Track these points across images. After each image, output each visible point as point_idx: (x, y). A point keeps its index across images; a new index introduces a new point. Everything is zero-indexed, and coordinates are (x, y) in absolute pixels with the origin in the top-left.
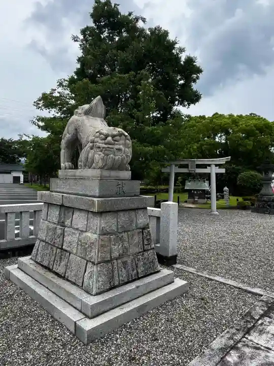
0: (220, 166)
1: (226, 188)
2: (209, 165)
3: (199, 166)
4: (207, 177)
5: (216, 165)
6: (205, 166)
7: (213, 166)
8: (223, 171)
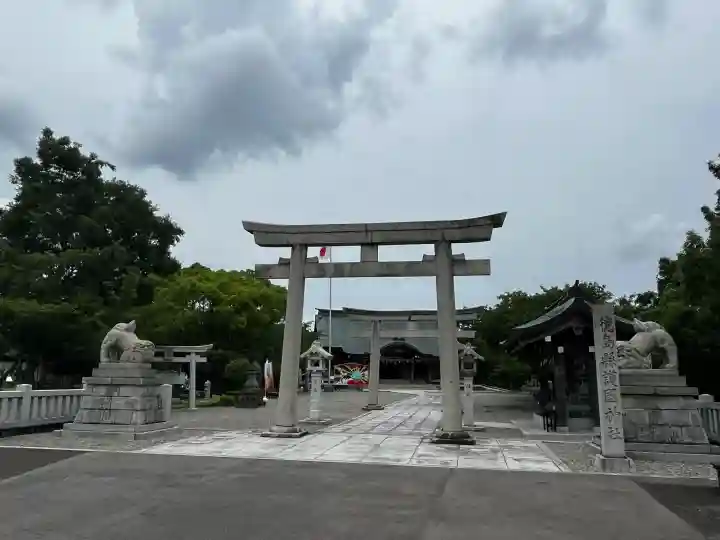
0: (202, 355)
1: (208, 382)
2: (189, 354)
3: (177, 355)
4: (186, 368)
5: (197, 353)
6: (183, 355)
7: (194, 355)
8: (204, 360)
